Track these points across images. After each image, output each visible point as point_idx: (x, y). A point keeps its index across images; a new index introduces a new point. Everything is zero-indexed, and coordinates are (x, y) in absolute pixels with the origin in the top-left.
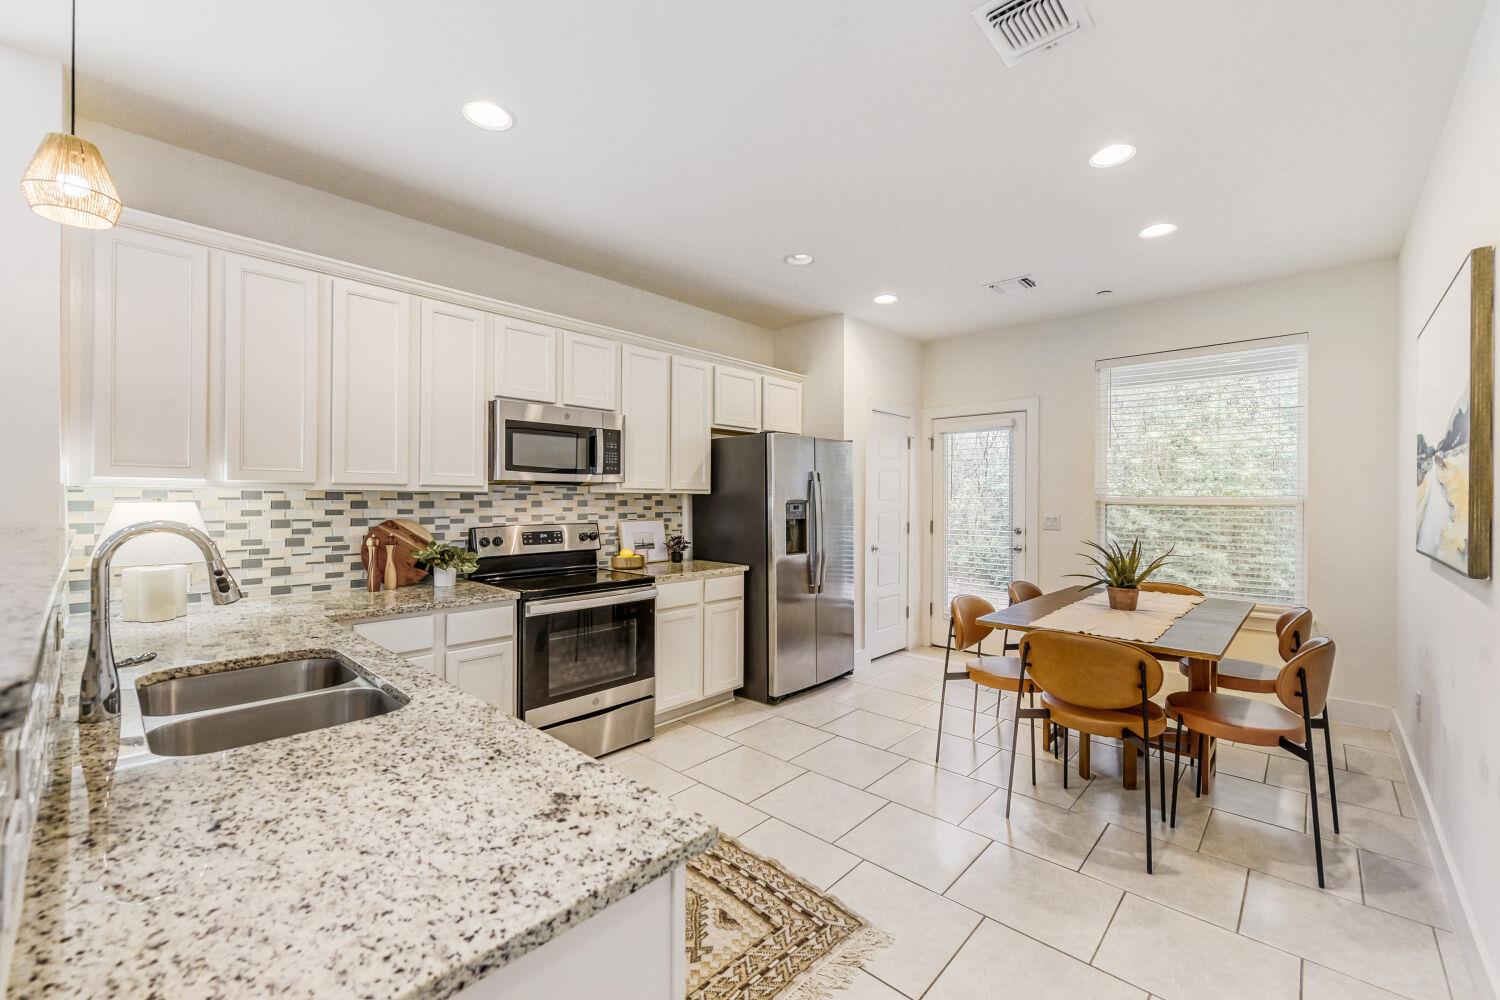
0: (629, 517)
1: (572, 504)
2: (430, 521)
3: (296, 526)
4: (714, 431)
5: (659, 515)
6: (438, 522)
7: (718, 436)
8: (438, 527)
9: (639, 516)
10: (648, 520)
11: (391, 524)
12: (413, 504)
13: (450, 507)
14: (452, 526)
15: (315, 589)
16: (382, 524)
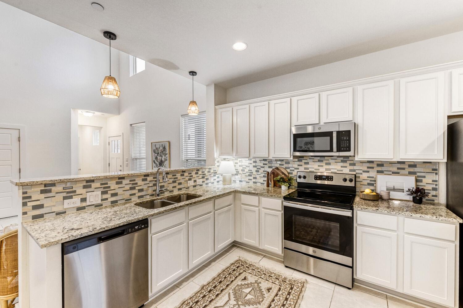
0: (385, 172)
1: (347, 164)
2: (289, 168)
3: (258, 167)
4: (449, 117)
5: (410, 173)
6: (291, 169)
7: (453, 121)
8: (291, 170)
9: (393, 173)
10: (401, 175)
11: (277, 168)
12: (284, 163)
13: (294, 164)
14: (295, 170)
15: (261, 184)
16: (275, 168)
